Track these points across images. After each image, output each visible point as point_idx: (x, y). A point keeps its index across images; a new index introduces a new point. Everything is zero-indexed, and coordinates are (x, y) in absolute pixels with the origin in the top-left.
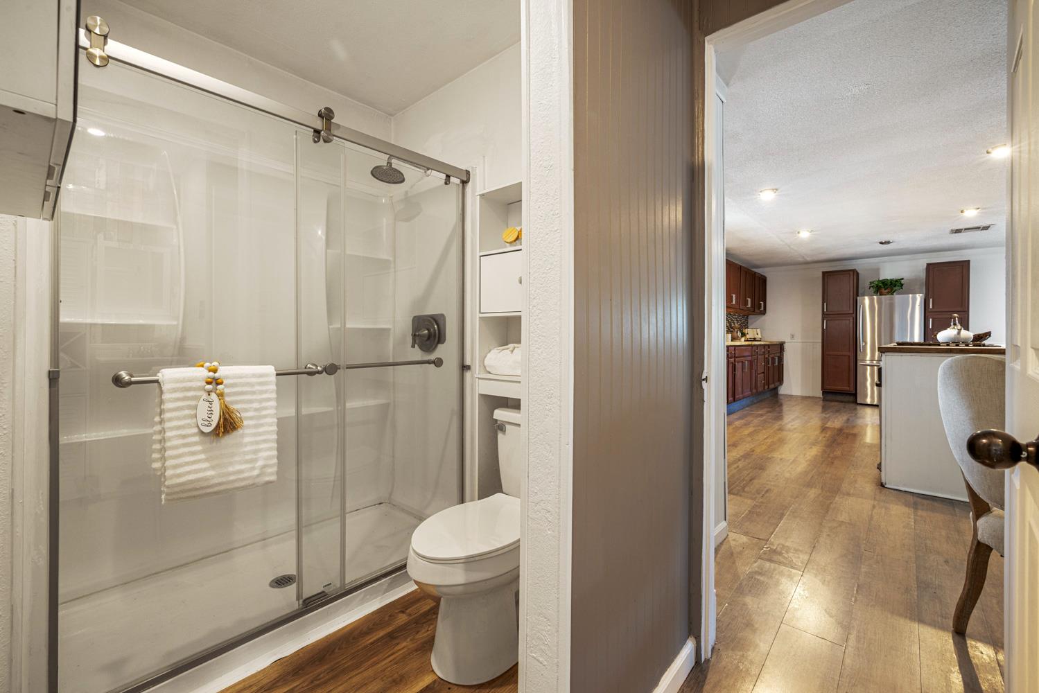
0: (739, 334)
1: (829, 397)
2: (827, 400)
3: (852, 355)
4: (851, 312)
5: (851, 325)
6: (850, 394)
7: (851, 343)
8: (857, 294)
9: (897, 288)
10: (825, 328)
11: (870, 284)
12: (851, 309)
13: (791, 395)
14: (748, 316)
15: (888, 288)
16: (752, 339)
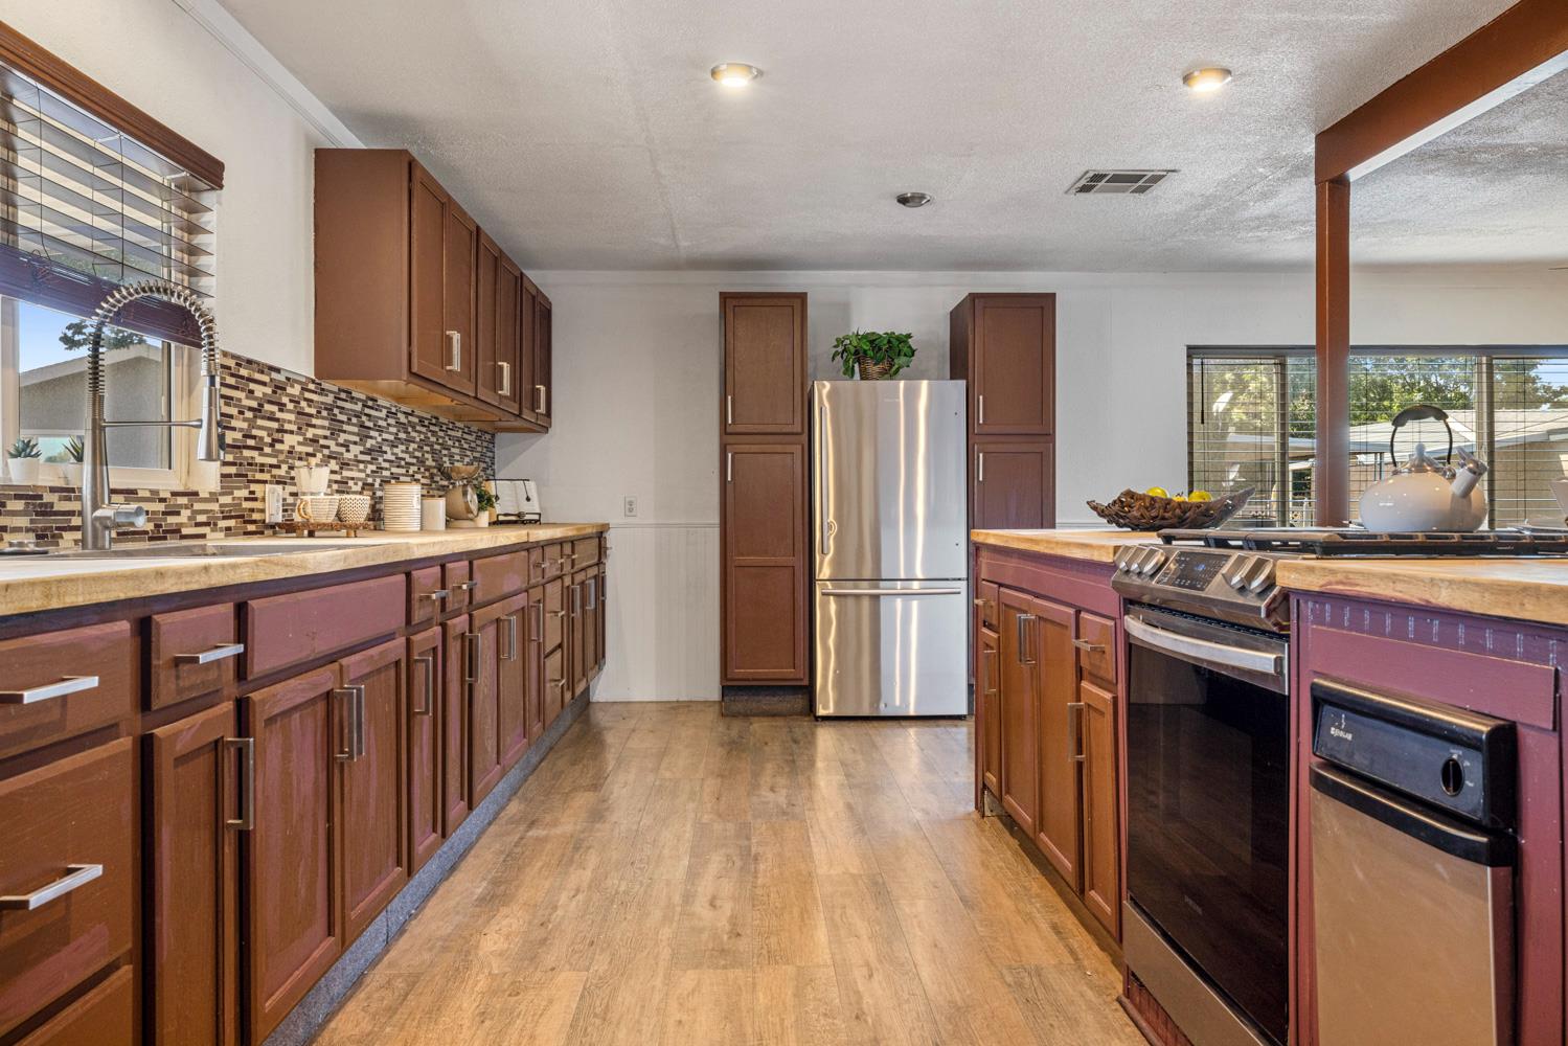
0: (472, 497)
1: (741, 703)
2: (735, 715)
3: (799, 562)
4: (797, 428)
5: (797, 468)
6: (795, 689)
7: (799, 529)
9: (902, 360)
10: (729, 479)
11: (835, 347)
12: (798, 419)
13: (629, 702)
14: (493, 436)
15: (883, 358)
16: (513, 518)
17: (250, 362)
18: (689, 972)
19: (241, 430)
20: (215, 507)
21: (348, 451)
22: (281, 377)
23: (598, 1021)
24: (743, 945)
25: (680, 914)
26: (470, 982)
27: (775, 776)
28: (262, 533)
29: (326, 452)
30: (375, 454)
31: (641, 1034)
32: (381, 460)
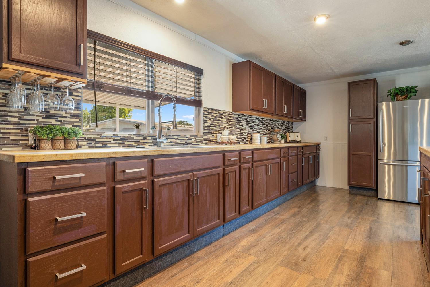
0: (279, 136)
1: (355, 191)
2: (352, 194)
3: (373, 154)
4: (372, 117)
5: (372, 128)
6: (372, 190)
7: (373, 145)
8: (377, 100)
9: (412, 94)
10: (350, 131)
11: (388, 93)
12: (373, 114)
13: (326, 187)
14: (293, 123)
15: (404, 94)
16: (294, 141)
17: (212, 109)
18: (282, 267)
19: (209, 123)
20: (202, 139)
21: (243, 127)
22: (222, 112)
23: (248, 273)
24: (304, 264)
25: (294, 249)
26: (231, 251)
27: (352, 214)
28: (216, 144)
29: (236, 127)
30: (252, 127)
31: (255, 282)
32: (253, 128)
